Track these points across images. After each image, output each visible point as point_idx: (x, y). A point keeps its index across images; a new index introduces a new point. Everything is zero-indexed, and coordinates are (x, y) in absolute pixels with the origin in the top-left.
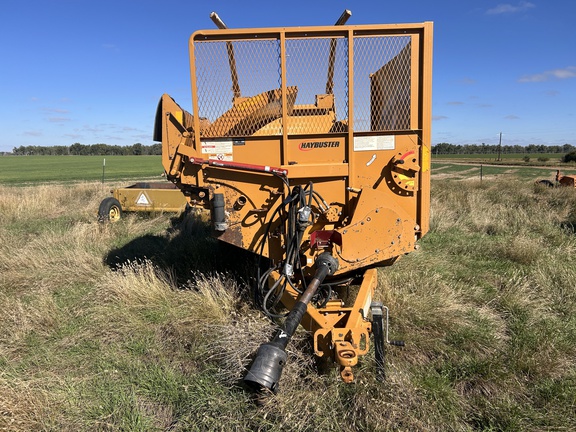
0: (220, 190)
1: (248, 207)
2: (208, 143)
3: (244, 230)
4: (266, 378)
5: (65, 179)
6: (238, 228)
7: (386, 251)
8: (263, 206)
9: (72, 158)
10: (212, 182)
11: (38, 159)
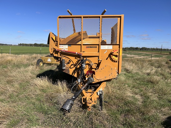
0: (64, 58)
1: (71, 63)
2: (61, 46)
3: (70, 69)
4: (67, 108)
5: (31, 53)
6: (69, 69)
7: (108, 77)
8: (76, 63)
9: (34, 47)
10: (62, 56)
11: (25, 47)
